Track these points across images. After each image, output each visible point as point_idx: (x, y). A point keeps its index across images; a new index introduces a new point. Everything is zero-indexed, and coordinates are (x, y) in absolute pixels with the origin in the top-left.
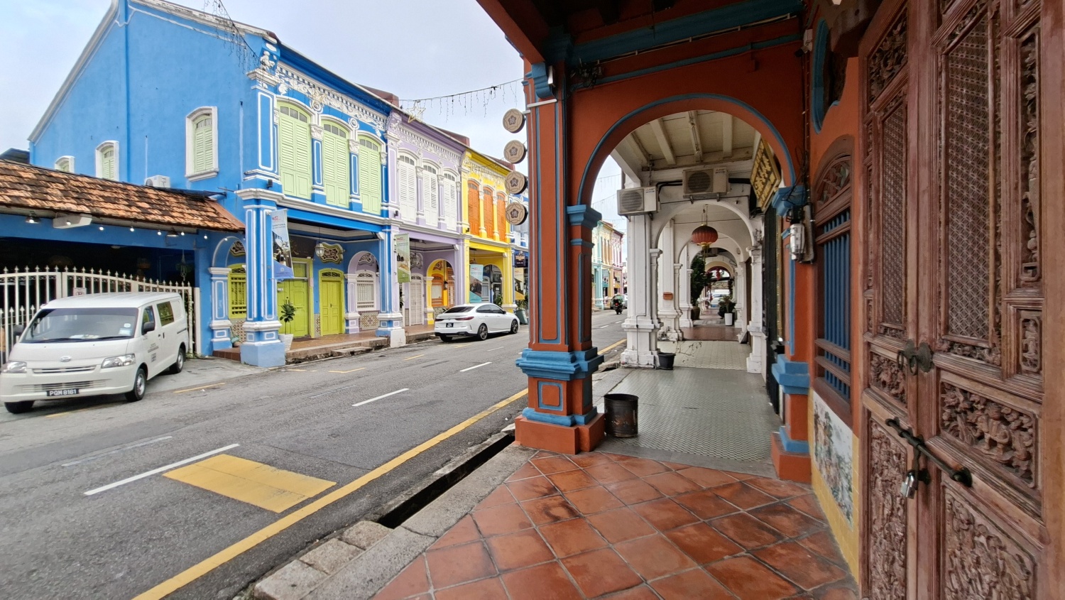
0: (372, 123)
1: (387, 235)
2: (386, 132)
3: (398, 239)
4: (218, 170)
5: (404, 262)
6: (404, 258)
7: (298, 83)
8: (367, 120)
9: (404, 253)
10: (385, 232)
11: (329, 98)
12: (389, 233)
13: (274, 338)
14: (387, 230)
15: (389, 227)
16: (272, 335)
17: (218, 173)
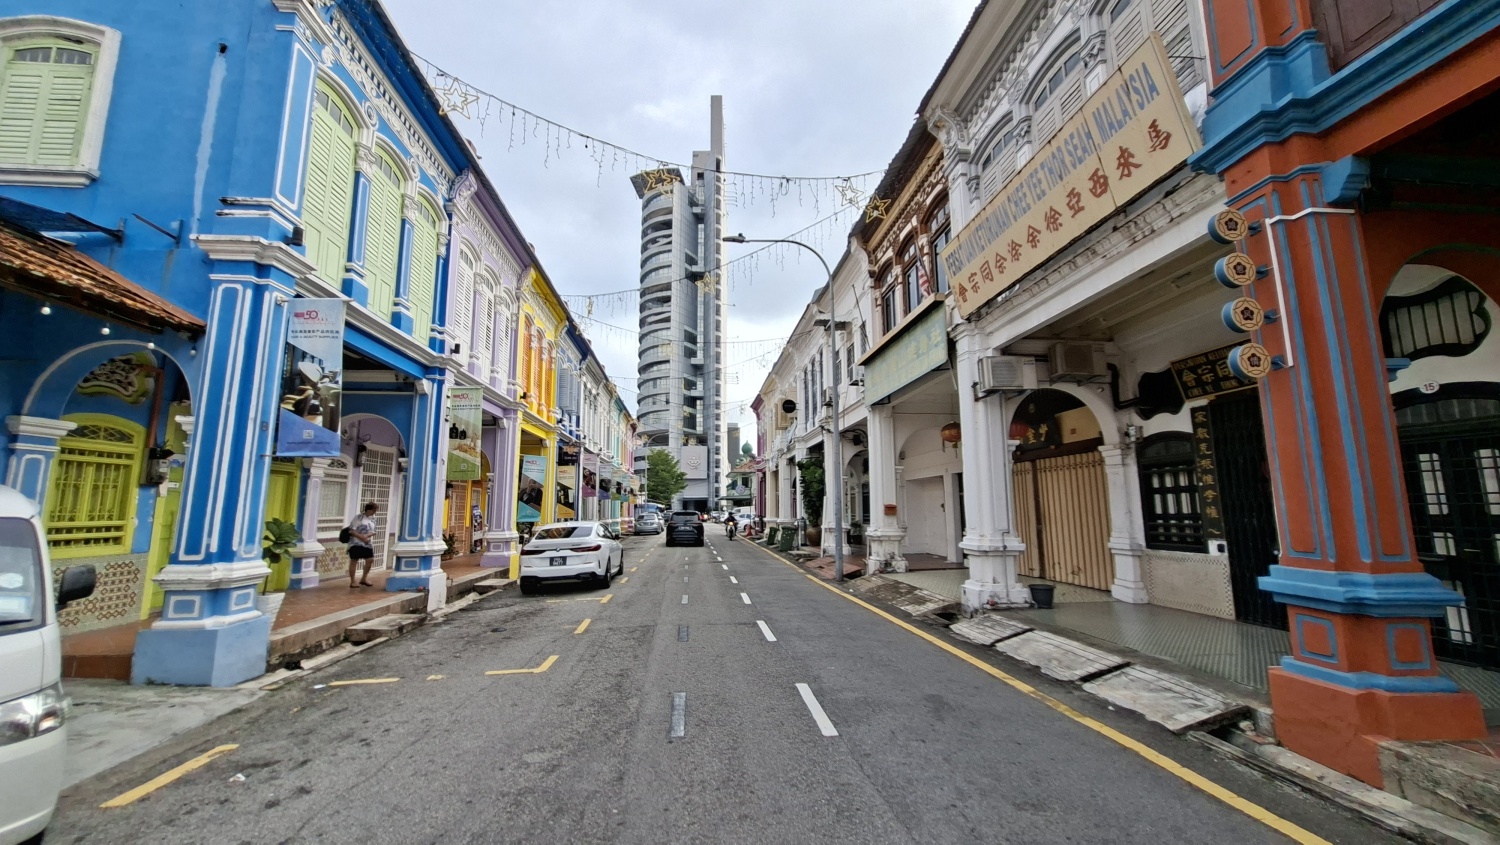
0: (434, 177)
1: (436, 385)
2: (450, 200)
3: (455, 396)
4: (96, 174)
5: (468, 442)
6: (470, 433)
7: (352, 59)
8: (432, 172)
9: (467, 424)
10: (433, 380)
11: (389, 109)
12: (441, 383)
13: (250, 604)
14: (438, 377)
15: (442, 372)
16: (245, 598)
17: (93, 180)
